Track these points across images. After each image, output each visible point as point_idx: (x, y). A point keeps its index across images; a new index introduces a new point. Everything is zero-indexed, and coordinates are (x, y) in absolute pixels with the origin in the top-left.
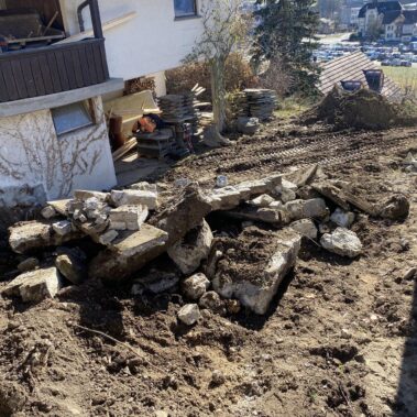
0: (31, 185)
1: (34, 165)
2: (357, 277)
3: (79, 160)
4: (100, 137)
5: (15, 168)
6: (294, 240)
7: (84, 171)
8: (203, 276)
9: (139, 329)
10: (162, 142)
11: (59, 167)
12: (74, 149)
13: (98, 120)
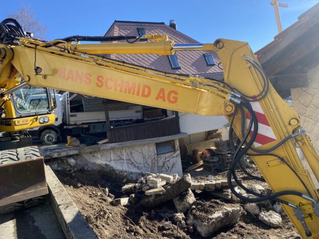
0: (144, 173)
1: (146, 165)
2: (268, 235)
3: (166, 165)
4: (176, 156)
5: (138, 165)
6: (233, 209)
7: (167, 170)
8: (182, 214)
9: (145, 224)
10: (213, 162)
11: (156, 167)
12: (164, 161)
13: (176, 149)
